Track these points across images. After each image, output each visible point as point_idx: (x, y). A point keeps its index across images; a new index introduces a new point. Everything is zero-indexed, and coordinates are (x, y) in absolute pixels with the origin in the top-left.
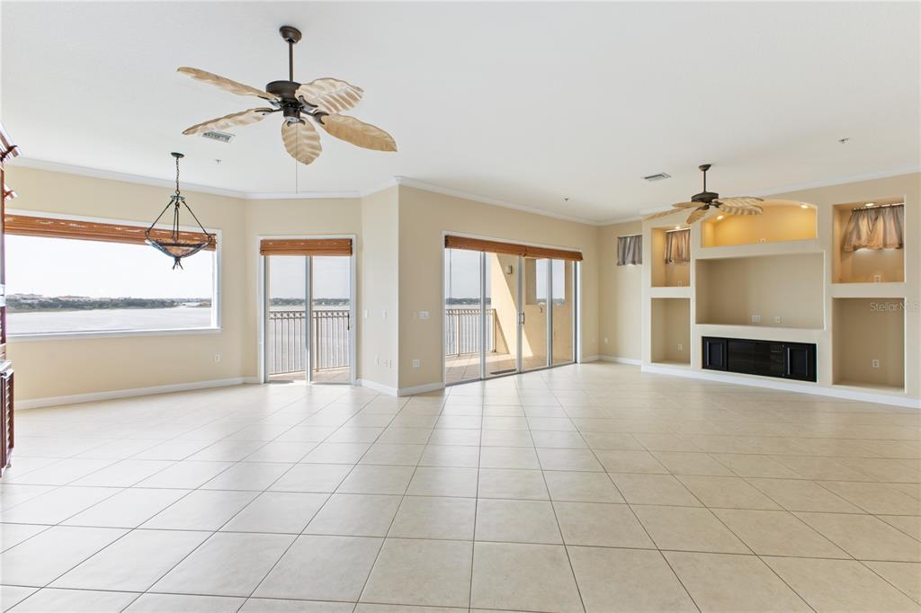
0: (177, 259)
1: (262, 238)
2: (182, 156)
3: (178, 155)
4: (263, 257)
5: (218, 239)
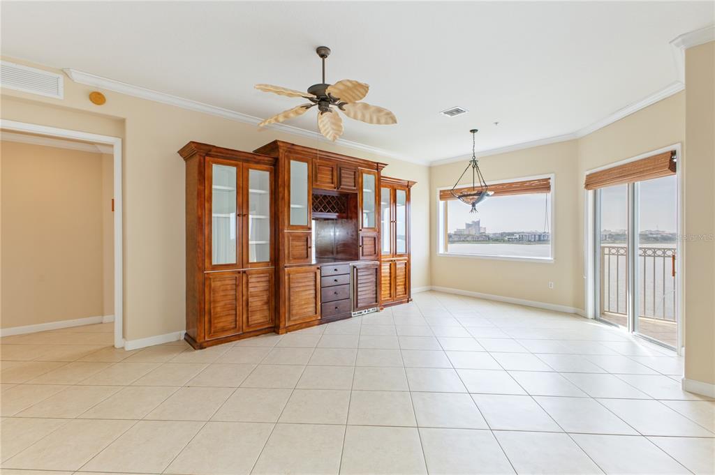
0: (474, 205)
1: (588, 173)
2: (477, 130)
3: (473, 131)
4: (591, 192)
5: (552, 182)
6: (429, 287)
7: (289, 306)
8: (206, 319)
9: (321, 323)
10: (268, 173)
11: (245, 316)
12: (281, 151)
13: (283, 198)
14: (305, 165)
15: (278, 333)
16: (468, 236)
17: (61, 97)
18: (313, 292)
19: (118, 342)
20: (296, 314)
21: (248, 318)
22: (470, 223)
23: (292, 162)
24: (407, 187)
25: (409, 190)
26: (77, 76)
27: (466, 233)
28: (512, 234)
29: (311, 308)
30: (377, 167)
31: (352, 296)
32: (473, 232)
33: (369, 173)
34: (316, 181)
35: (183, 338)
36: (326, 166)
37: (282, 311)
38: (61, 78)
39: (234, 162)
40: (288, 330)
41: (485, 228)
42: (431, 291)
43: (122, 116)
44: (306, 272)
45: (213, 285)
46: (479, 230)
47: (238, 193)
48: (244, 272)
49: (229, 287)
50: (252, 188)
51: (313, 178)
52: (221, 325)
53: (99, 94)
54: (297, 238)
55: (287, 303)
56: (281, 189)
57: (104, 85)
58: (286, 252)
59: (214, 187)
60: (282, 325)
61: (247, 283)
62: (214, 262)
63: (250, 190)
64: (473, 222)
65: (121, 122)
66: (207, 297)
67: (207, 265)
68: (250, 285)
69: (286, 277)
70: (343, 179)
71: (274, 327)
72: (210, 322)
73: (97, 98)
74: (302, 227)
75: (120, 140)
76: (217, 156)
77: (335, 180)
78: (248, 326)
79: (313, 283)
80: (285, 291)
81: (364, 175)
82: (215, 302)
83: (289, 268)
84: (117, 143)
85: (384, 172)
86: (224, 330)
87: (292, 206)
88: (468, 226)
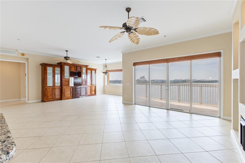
6: (104, 93)
7: (64, 95)
8: (46, 96)
9: (72, 98)
10: (60, 68)
11: (54, 96)
12: (62, 64)
13: (63, 73)
14: (68, 67)
15: (62, 100)
16: (141, 81)
17: (16, 55)
18: (70, 92)
19: (27, 101)
20: (66, 96)
21: (55, 97)
22: (142, 77)
23: (65, 66)
24: (95, 70)
25: (96, 71)
26: (19, 51)
27: (140, 80)
28: (154, 80)
29: (70, 95)
30: (87, 66)
31: (79, 93)
32: (142, 80)
33: (84, 67)
34: (71, 69)
35: (41, 101)
36: (73, 66)
37: (63, 96)
38: (16, 51)
39: (52, 66)
40: (64, 99)
41: (146, 78)
42: (104, 94)
43: (28, 58)
44: (68, 88)
45: (47, 90)
46: (144, 79)
47: (53, 72)
48: (54, 88)
49: (51, 91)
50: (56, 71)
51: (70, 69)
52: (49, 98)
53: (23, 54)
54: (66, 81)
55: (64, 94)
56: (62, 71)
57: (24, 52)
58: (64, 84)
59: (48, 71)
60: (63, 98)
61: (55, 90)
62: (48, 86)
63: (56, 72)
64: (142, 76)
65: (28, 59)
66: (46, 93)
67: (46, 86)
68: (56, 90)
69: (64, 89)
70: (77, 69)
71: (61, 99)
72: (47, 97)
73: (23, 55)
74: (67, 79)
75: (27, 62)
76: (48, 65)
77: (75, 69)
78: (55, 98)
79: (70, 90)
80: (63, 92)
81: (83, 68)
82: (48, 93)
83: (64, 87)
84: (26, 63)
85: (88, 67)
86: (50, 99)
87: (65, 75)
88: (141, 78)
